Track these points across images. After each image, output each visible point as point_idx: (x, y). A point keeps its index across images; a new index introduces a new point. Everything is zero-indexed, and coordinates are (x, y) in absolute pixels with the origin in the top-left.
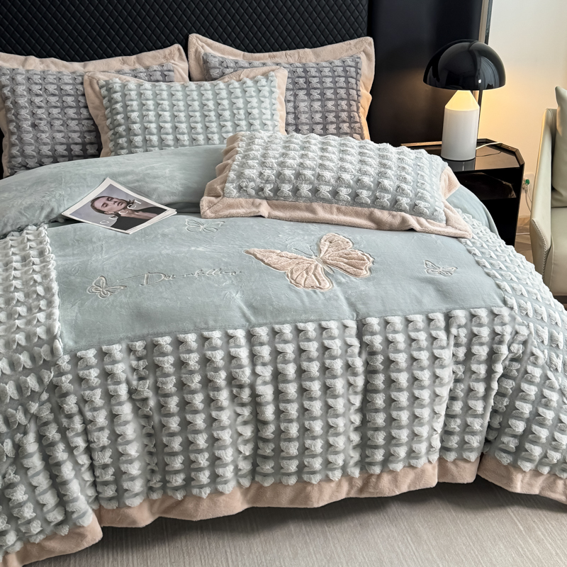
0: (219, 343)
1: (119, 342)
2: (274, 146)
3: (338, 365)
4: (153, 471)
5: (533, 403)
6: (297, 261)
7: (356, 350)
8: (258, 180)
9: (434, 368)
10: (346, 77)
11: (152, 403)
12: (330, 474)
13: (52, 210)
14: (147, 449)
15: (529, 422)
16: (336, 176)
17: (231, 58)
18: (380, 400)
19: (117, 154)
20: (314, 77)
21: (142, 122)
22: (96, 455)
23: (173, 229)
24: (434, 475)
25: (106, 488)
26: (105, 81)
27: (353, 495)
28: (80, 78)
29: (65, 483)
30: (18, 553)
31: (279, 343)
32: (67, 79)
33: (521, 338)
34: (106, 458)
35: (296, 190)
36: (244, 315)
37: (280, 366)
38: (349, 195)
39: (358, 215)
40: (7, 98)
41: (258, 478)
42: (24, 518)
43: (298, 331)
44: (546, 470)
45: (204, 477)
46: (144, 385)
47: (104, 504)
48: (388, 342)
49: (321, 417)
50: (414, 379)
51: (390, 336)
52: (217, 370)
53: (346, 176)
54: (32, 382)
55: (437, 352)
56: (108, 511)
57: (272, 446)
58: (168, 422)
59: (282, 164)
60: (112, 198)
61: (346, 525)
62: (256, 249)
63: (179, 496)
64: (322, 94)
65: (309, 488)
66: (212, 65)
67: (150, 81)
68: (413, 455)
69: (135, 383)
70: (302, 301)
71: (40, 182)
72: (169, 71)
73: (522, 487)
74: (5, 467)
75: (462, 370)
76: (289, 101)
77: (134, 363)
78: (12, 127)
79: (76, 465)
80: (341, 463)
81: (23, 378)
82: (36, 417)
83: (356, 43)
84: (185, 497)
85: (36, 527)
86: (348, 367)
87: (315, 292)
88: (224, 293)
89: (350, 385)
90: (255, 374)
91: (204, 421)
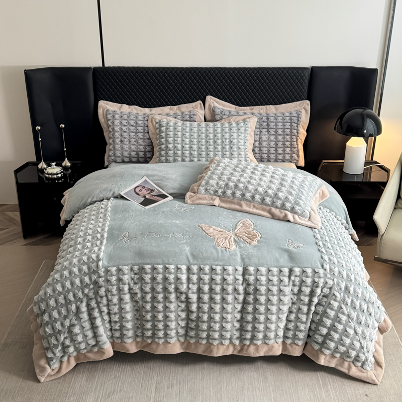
0: (173, 271)
1: (127, 265)
2: (228, 168)
3: (230, 289)
4: (138, 328)
5: (332, 320)
6: (222, 233)
7: (241, 282)
8: (216, 186)
9: (280, 295)
11: (139, 295)
12: (223, 341)
13: (115, 192)
14: (136, 317)
15: (329, 329)
16: (255, 189)
17: (228, 109)
18: (250, 308)
21: (174, 144)
22: (112, 316)
23: (168, 209)
24: (279, 349)
25: (116, 332)
26: (159, 120)
27: (235, 353)
28: (147, 118)
29: (97, 327)
30: (75, 357)
31: (202, 274)
32: (140, 118)
33: (328, 286)
34: (116, 318)
35: (234, 194)
36: (188, 258)
37: (201, 285)
38: (260, 199)
39: (263, 210)
40: (110, 126)
41: (188, 338)
42: (78, 341)
43: (212, 269)
44: (338, 355)
45: (161, 334)
46: (136, 287)
47: (115, 340)
48: (257, 280)
49: (220, 313)
50: (269, 300)
51: (258, 277)
52: (170, 284)
53: (260, 189)
54: (87, 279)
55: (282, 288)
56: (117, 343)
57: (195, 323)
58: (146, 305)
59: (229, 179)
60: (145, 187)
61: (232, 368)
62: (204, 225)
63: (149, 341)
65: (212, 347)
66: (217, 113)
67: (182, 120)
68: (266, 338)
69: (132, 285)
70: (218, 255)
71: (114, 176)
72: (194, 115)
73: (324, 362)
74: (72, 316)
75: (296, 298)
77: (133, 276)
78: (111, 141)
79: (103, 320)
80: (229, 336)
81: (83, 277)
82: (87, 295)
83: (300, 104)
84: (152, 342)
85: (83, 346)
86: (235, 290)
87: (226, 250)
88: (181, 246)
89: (236, 299)
90: (189, 288)
91: (162, 307)
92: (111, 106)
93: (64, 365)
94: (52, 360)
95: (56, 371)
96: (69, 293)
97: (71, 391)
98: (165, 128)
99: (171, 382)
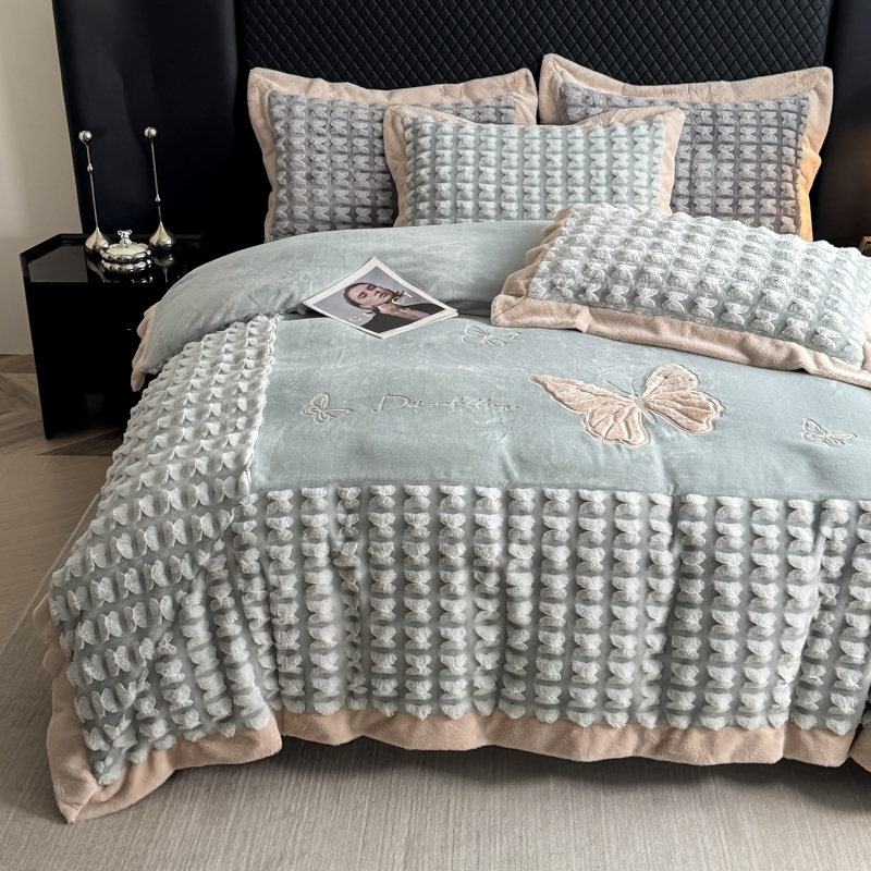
0: (461, 503)
1: (325, 485)
2: (616, 228)
3: (633, 559)
4: (355, 670)
6: (604, 400)
7: (666, 540)
8: (580, 276)
9: (786, 583)
10: (780, 128)
11: (360, 575)
12: (609, 717)
13: (292, 296)
14: (348, 638)
16: (698, 280)
17: (604, 91)
18: (693, 620)
19: (414, 224)
20: (727, 125)
21: (454, 181)
22: (279, 635)
23: (443, 337)
24: (776, 745)
25: (290, 683)
26: (413, 119)
27: (644, 753)
28: (380, 113)
29: (234, 666)
30: (169, 750)
31: (549, 514)
32: (362, 114)
34: (291, 641)
35: (633, 296)
36: (505, 469)
37: (545, 548)
38: (713, 309)
39: (722, 340)
40: (279, 137)
41: (503, 705)
42: (177, 704)
43: (580, 501)
45: (423, 690)
46: (351, 548)
47: (288, 704)
49: (600, 631)
50: (751, 595)
51: (721, 526)
52: (453, 541)
53: (713, 281)
54: (205, 524)
55: (793, 560)
56: (293, 714)
57: (524, 661)
58: (378, 604)
59: (620, 256)
60: (375, 287)
61: (632, 797)
62: (549, 377)
63: (388, 711)
64: (738, 152)
65: (576, 732)
66: (572, 102)
67: (476, 121)
68: (741, 709)
69: (339, 543)
70: (595, 459)
71: (286, 256)
72: (508, 107)
74: (160, 631)
75: (835, 592)
76: (683, 161)
77: (341, 516)
78: (281, 178)
79: (251, 643)
80: (626, 704)
81: (195, 517)
82: (204, 572)
83: (805, 76)
84: (396, 713)
85: (192, 720)
86: (649, 563)
87: (619, 447)
88: (484, 433)
89: (650, 590)
90: (507, 554)
91: (429, 611)
92: (283, 83)
93: (139, 773)
94: (103, 760)
95: (113, 791)
96: (152, 564)
97: (157, 851)
98: (429, 138)
99: (451, 835)
